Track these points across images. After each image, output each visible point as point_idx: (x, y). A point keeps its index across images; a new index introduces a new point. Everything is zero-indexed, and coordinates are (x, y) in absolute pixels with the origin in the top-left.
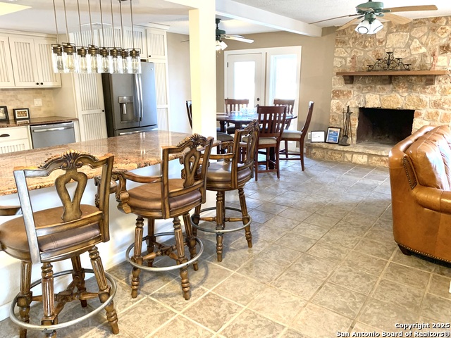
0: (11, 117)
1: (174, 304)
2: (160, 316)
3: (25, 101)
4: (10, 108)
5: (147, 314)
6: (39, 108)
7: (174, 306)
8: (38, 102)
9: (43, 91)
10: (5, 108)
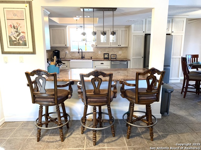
0: (110, 57)
1: (89, 144)
2: (79, 145)
3: (116, 52)
4: (110, 54)
5: (77, 142)
6: (120, 55)
7: (87, 145)
8: (120, 52)
9: (123, 48)
10: (108, 54)
